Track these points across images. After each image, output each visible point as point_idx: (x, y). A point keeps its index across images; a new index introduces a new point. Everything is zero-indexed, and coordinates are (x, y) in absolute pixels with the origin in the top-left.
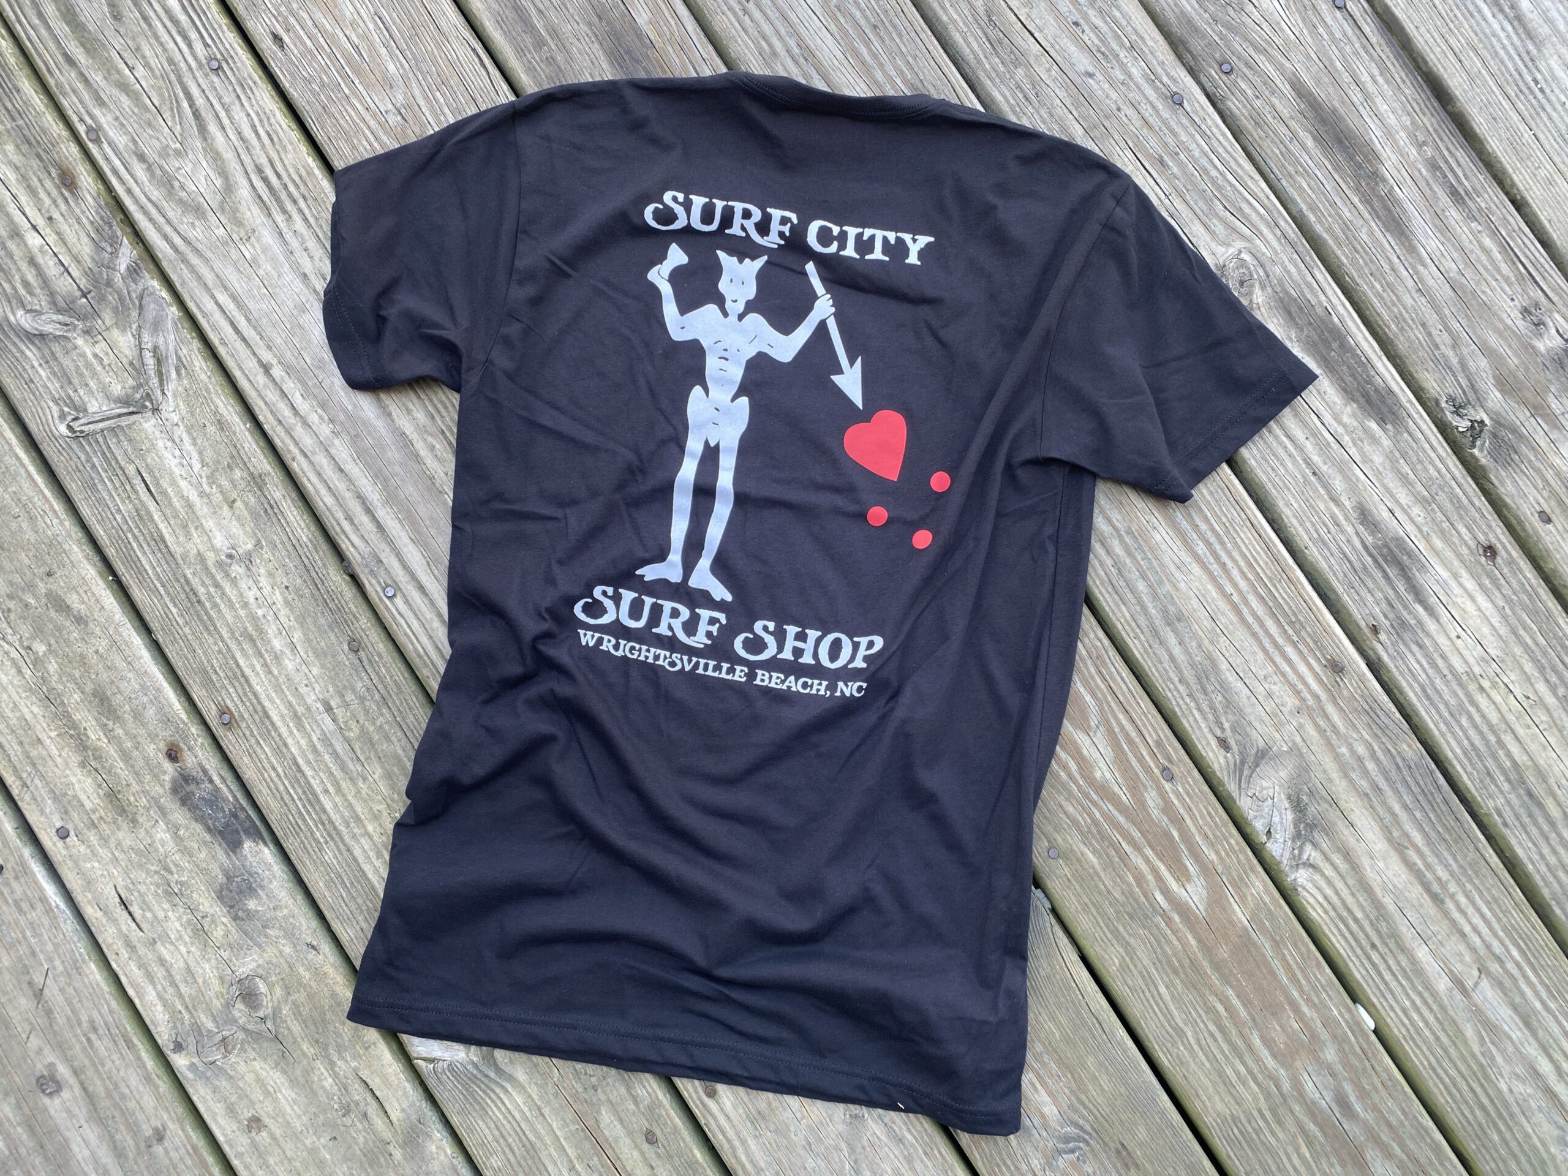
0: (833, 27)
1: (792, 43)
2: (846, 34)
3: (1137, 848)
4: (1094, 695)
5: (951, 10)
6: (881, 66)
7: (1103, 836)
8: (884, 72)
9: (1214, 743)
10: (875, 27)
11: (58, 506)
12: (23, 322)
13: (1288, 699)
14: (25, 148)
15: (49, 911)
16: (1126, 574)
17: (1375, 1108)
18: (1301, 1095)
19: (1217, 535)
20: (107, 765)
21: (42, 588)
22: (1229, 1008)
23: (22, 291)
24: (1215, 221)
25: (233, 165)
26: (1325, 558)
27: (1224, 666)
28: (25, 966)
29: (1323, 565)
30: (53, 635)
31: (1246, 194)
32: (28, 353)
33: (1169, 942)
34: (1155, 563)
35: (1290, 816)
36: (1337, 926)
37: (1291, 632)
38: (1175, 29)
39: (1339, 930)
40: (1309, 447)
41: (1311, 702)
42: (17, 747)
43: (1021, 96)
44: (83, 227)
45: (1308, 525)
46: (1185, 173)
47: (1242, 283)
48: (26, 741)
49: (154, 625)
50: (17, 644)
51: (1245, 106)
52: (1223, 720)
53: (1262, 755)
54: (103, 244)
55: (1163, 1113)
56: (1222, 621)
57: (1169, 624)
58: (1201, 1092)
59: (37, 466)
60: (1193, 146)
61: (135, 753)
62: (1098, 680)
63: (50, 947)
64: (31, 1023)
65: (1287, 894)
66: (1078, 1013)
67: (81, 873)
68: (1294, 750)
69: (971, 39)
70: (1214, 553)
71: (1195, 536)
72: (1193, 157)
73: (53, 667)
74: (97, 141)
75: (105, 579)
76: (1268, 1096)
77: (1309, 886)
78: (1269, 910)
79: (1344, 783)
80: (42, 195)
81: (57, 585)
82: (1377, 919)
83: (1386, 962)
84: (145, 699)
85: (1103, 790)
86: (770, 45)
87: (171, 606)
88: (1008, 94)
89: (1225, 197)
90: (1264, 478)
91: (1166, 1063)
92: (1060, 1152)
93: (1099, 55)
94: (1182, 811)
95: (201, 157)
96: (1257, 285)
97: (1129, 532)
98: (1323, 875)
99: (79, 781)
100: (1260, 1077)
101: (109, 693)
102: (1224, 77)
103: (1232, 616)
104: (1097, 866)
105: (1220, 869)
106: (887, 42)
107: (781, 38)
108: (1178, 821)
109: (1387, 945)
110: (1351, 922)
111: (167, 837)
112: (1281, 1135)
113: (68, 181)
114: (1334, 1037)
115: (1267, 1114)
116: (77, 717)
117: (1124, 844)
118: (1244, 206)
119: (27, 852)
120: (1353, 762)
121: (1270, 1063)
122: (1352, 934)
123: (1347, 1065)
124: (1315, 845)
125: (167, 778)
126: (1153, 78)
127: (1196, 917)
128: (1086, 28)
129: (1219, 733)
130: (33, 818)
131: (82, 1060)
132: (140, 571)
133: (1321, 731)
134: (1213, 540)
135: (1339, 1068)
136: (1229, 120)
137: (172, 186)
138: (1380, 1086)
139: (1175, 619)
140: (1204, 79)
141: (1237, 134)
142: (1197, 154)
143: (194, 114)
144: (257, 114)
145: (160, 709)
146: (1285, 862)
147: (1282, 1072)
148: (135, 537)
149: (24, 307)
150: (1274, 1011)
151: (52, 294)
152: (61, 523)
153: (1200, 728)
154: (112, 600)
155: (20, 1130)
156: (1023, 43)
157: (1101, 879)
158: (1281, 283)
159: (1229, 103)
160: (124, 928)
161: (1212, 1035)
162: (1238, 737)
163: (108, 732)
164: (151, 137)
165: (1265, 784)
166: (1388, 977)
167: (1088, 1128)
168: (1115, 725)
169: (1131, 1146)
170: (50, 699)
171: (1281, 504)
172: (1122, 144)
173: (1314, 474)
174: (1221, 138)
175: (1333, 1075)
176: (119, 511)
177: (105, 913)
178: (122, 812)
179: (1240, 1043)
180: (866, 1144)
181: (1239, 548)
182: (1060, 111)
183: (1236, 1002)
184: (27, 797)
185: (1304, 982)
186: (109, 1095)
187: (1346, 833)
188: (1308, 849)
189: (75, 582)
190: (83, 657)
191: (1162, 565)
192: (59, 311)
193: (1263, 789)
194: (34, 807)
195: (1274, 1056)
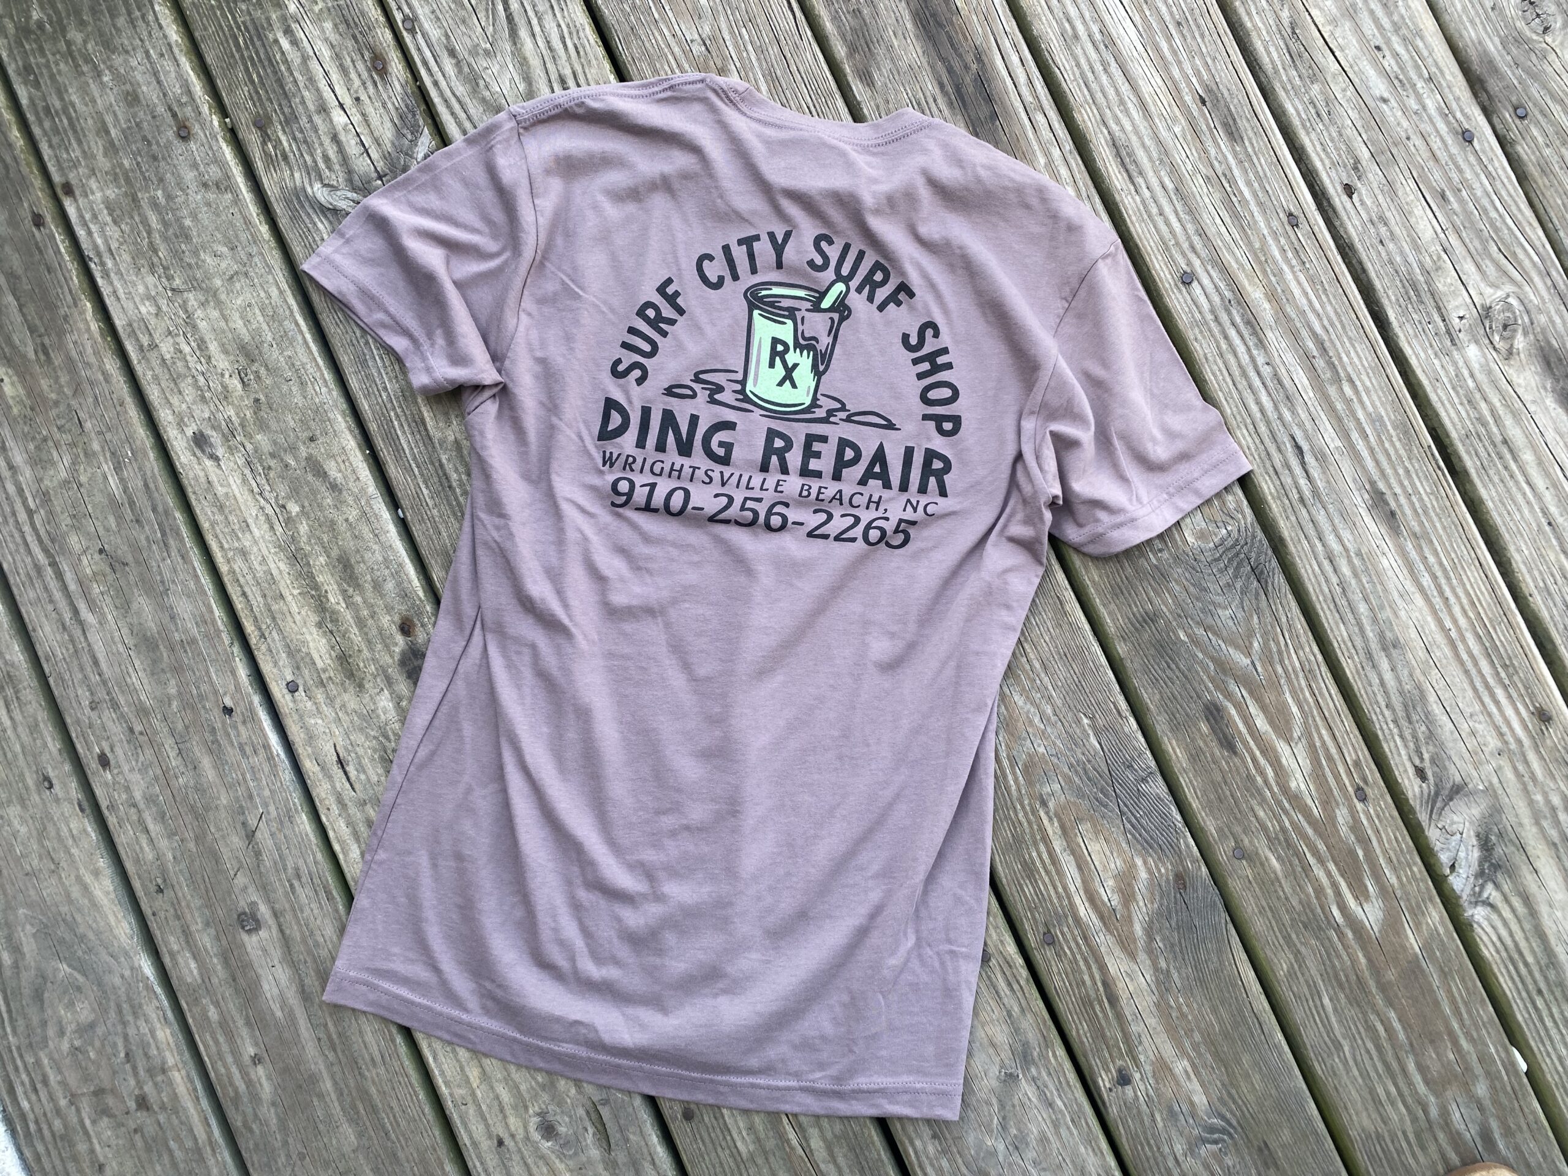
0: (1137, 18)
1: (1095, 29)
2: (1149, 26)
3: (1321, 861)
4: (1300, 707)
5: (1257, 18)
6: (1179, 63)
7: (1289, 844)
8: (1181, 70)
9: (1411, 771)
10: (1179, 24)
11: (328, 376)
12: (319, 195)
13: (1489, 739)
14: (342, 27)
15: (270, 758)
16: (1350, 595)
17: (1517, 1148)
18: (1447, 1124)
19: (1445, 570)
20: (342, 629)
21: (303, 452)
22: (1389, 1029)
23: (322, 165)
24: (1488, 262)
25: (538, 72)
26: (1548, 609)
27: (1432, 698)
28: (241, 807)
29: (1545, 614)
30: (307, 497)
31: (1522, 240)
32: (320, 225)
33: (1339, 957)
34: (1379, 587)
35: (1476, 854)
36: (1506, 967)
37: (1503, 675)
38: (1476, 67)
39: (1508, 971)
40: (1549, 497)
41: (1513, 746)
42: (260, 599)
43: (1313, 111)
44: (388, 112)
45: (1536, 573)
46: (1465, 210)
47: (1505, 327)
48: (269, 594)
49: (405, 502)
50: (273, 501)
51: (1533, 153)
52: (1424, 750)
53: (1457, 790)
54: (405, 131)
55: (1310, 1120)
56: (1437, 654)
57: (1384, 650)
58: (1349, 1105)
59: (313, 335)
60: (1476, 185)
61: (370, 622)
62: (1307, 694)
63: (267, 793)
64: (240, 862)
65: (1462, 928)
66: (1240, 1011)
67: (304, 727)
68: (1490, 790)
69: (1272, 49)
70: (1439, 588)
71: (1422, 567)
72: (1474, 195)
73: (304, 528)
74: (412, 31)
75: (363, 453)
76: (1414, 1120)
77: (1485, 924)
78: (1442, 941)
79: (1534, 830)
80: (353, 75)
81: (318, 450)
82: (1547, 966)
83: (1549, 1009)
84: (387, 572)
85: (1295, 799)
86: (1073, 28)
87: (423, 487)
88: (1300, 108)
89: (1501, 239)
90: (1498, 521)
91: (1320, 1072)
92: (1204, 1141)
93: (1396, 82)
94: (1370, 832)
95: (508, 60)
96: (1520, 331)
97: (1359, 554)
98: (1500, 915)
99: (314, 640)
100: (1409, 1100)
101: (353, 561)
102: (1517, 121)
103: (1447, 651)
104: (1280, 874)
105: (1399, 893)
106: (1189, 40)
107: (1084, 22)
108: (1364, 841)
109: (1553, 993)
110: (1521, 966)
111: (390, 706)
112: (1422, 1159)
113: (379, 66)
114: (1488, 1074)
115: (1411, 1136)
116: (320, 579)
117: (1308, 855)
118: (1519, 251)
119: (256, 699)
120: (1546, 811)
121: (1422, 1088)
122: (1520, 976)
123: (1496, 1102)
124: (1497, 886)
125: (397, 650)
126: (1446, 112)
127: (1370, 937)
128: (1387, 53)
129: (1417, 762)
130: (266, 668)
131: (283, 904)
132: (398, 450)
133: (1519, 776)
134: (1439, 574)
135: (1487, 1103)
136: (1515, 164)
137: (477, 84)
138: (1525, 1127)
139: (1391, 646)
140: (1496, 120)
141: (1522, 178)
142: (1479, 193)
143: (507, 17)
144: (568, 26)
145: (399, 584)
146: (1465, 897)
147: (1432, 1099)
148: (397, 416)
149: (321, 180)
150: (1433, 1039)
151: (350, 172)
152: (330, 391)
153: (1399, 755)
154: (368, 472)
155: (215, 960)
156: (1322, 60)
157: (1281, 886)
158: (1543, 331)
159: (1519, 148)
160: (338, 785)
161: (1368, 1052)
162: (1436, 769)
163: (347, 598)
164: (464, 34)
165: (1455, 818)
166: (1549, 1024)
167: (1234, 1123)
168: (1316, 739)
169: (1273, 1145)
170: (296, 558)
171: (1512, 548)
172: (1407, 174)
173: (1550, 524)
174: (1506, 181)
175: (1481, 1108)
176: (385, 389)
177: (323, 769)
178: (351, 675)
179: (1395, 1065)
180: (1016, 1102)
181: (1464, 585)
182: (1350, 132)
183: (1397, 1025)
184: (263, 648)
185: (1465, 1016)
186: (304, 941)
187: (1529, 879)
188: (1490, 888)
189: (335, 450)
190: (333, 523)
191: (1385, 590)
192: (354, 189)
193: (1453, 823)
194: (269, 658)
195: (1427, 1082)
